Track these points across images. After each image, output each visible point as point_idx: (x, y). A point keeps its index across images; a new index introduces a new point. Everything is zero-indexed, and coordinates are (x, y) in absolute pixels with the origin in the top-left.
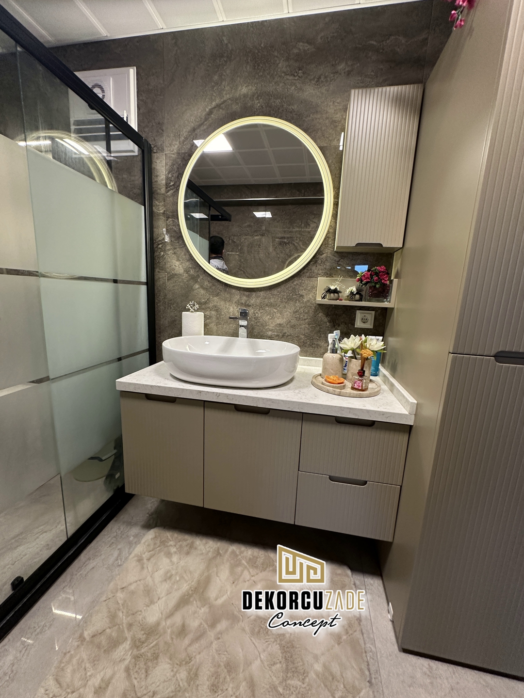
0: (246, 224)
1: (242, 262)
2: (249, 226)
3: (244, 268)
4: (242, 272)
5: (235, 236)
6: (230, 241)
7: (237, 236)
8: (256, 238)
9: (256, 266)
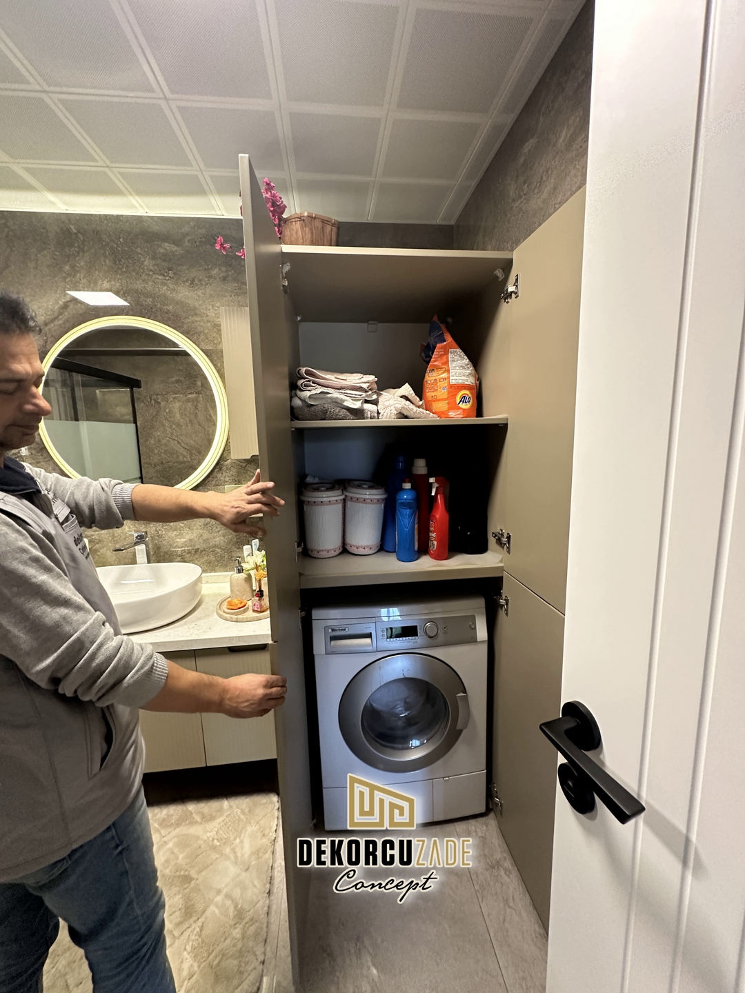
0: (174, 379)
1: (174, 429)
2: (178, 381)
3: (177, 436)
4: (176, 442)
5: (158, 395)
6: (153, 402)
7: (162, 394)
8: (190, 396)
9: (195, 433)
